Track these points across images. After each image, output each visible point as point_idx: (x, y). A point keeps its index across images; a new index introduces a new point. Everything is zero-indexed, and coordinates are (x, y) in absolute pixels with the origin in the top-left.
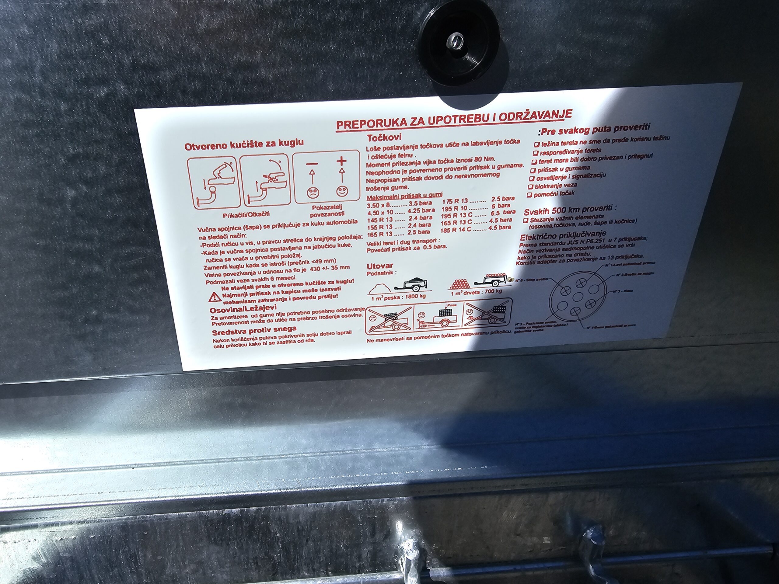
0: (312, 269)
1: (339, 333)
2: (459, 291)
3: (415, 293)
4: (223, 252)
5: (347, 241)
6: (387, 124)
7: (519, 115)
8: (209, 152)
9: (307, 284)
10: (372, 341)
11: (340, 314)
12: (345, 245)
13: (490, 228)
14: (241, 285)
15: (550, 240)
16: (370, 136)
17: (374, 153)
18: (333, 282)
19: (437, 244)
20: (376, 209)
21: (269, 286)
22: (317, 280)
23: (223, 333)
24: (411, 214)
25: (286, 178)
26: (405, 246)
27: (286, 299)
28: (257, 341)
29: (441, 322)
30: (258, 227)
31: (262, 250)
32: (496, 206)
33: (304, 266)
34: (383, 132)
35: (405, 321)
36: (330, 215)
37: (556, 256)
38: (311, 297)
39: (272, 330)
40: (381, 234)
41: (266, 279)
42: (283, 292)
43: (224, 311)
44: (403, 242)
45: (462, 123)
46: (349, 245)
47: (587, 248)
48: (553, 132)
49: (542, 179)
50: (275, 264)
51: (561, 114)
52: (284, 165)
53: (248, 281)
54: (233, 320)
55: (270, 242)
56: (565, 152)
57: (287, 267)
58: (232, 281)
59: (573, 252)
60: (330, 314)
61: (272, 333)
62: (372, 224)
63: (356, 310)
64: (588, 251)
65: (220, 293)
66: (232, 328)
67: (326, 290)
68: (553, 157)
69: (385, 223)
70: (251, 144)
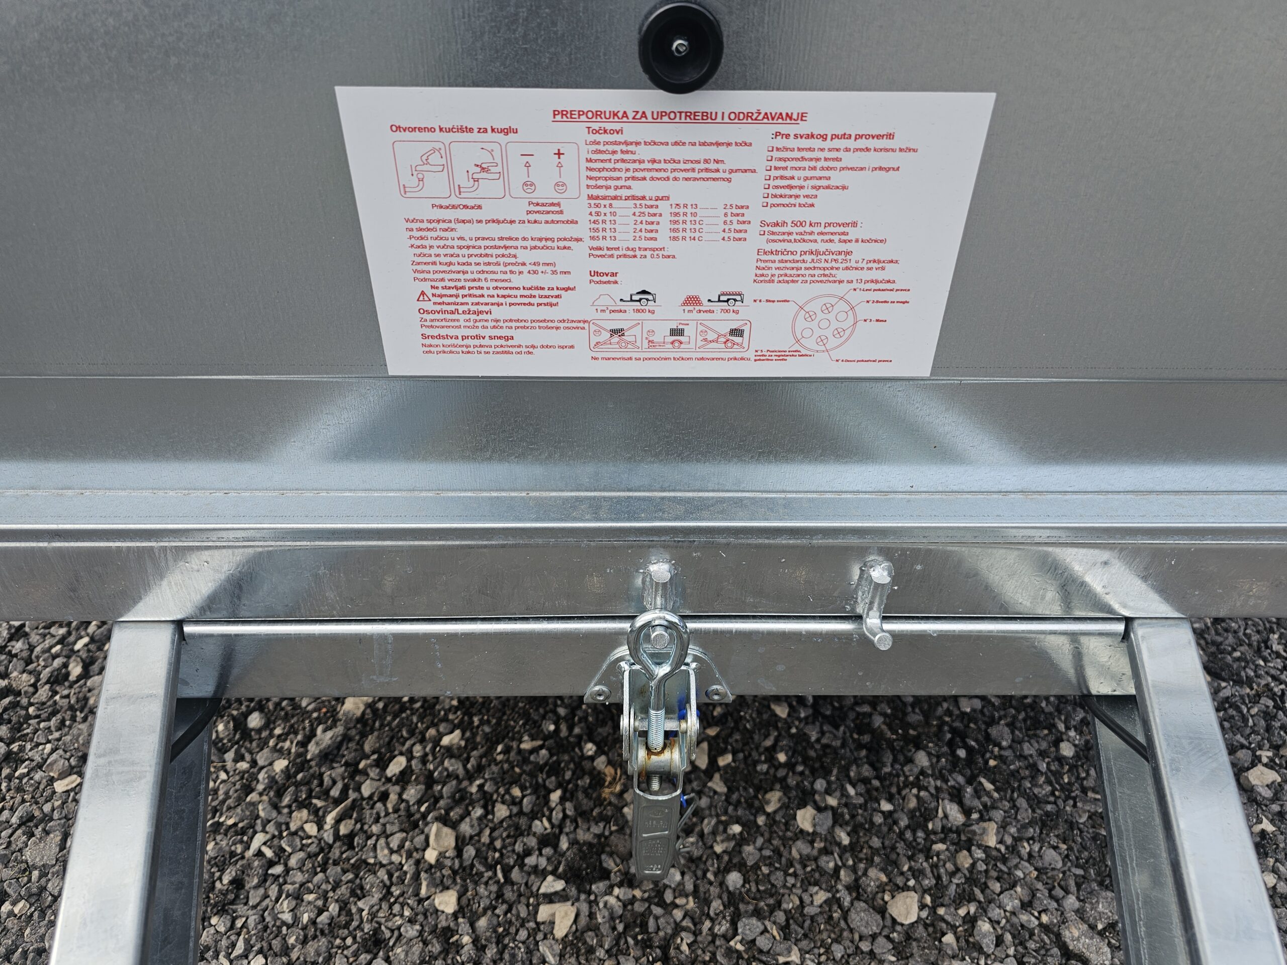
0: (529, 272)
1: (559, 347)
2: (691, 308)
3: (643, 308)
4: (431, 247)
5: (567, 244)
6: (607, 116)
7: (748, 115)
8: (417, 135)
9: (524, 288)
10: (596, 359)
11: (562, 325)
12: (565, 248)
13: (723, 239)
14: (452, 284)
15: (790, 257)
16: (589, 128)
17: (594, 147)
18: (553, 289)
19: (665, 253)
20: (598, 210)
21: (482, 288)
22: (535, 285)
23: (432, 337)
24: (636, 218)
25: (499, 169)
26: (631, 254)
27: (502, 304)
28: (471, 349)
29: (672, 343)
30: (469, 222)
31: (474, 247)
32: (729, 214)
33: (521, 268)
34: (602, 125)
35: (632, 339)
36: (548, 212)
37: (799, 276)
38: (530, 304)
39: (487, 338)
40: (604, 238)
41: (479, 280)
42: (498, 296)
43: (433, 312)
44: (628, 249)
45: (688, 120)
46: (569, 248)
47: (832, 268)
48: (787, 136)
49: (777, 187)
50: (489, 264)
51: (795, 116)
52: (497, 154)
53: (459, 280)
54: (444, 323)
55: (483, 239)
56: (803, 159)
57: (502, 268)
58: (442, 280)
59: (817, 272)
60: (550, 324)
61: (486, 342)
62: (593, 226)
63: (580, 321)
64: (834, 272)
65: (429, 292)
66: (443, 332)
67: (546, 297)
68: (789, 164)
69: (608, 226)
70: (462, 129)
